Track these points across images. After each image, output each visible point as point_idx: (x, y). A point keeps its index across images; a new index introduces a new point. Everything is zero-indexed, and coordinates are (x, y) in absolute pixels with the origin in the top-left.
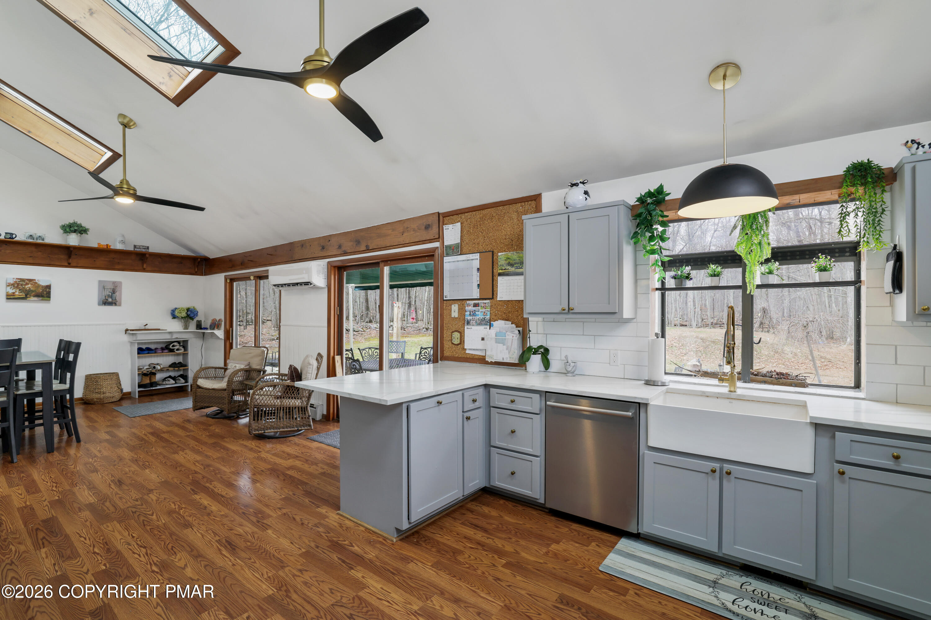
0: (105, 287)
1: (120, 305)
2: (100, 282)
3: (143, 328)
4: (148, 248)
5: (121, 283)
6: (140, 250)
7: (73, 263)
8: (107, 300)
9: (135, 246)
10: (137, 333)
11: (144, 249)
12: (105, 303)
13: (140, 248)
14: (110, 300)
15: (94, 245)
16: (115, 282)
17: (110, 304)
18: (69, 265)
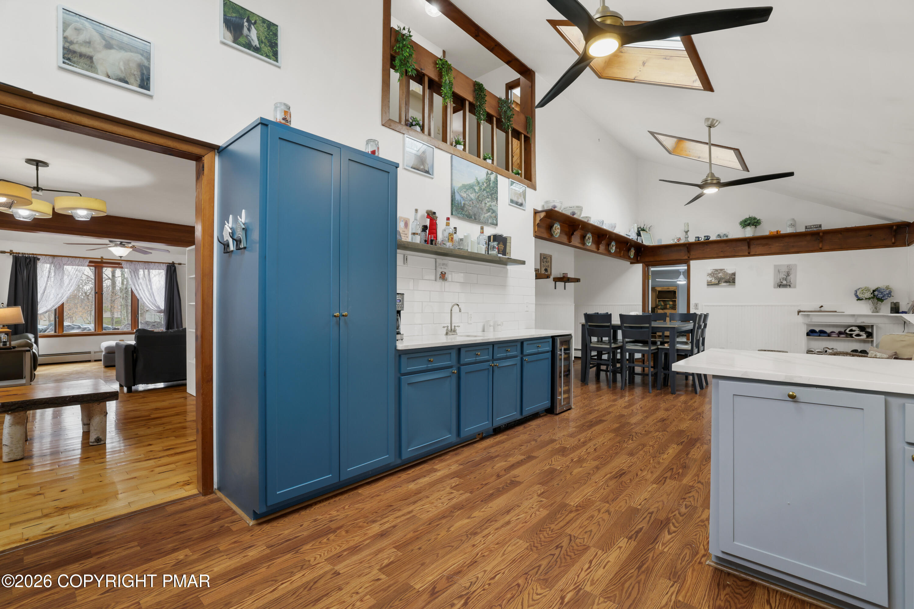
0: (780, 271)
1: (795, 287)
2: (775, 266)
3: (819, 309)
4: (820, 226)
5: (796, 265)
6: (811, 230)
7: (753, 252)
8: (782, 282)
9: (806, 227)
10: (809, 315)
11: (816, 228)
12: (780, 285)
13: (811, 228)
14: (785, 282)
15: (767, 233)
16: (790, 265)
17: (785, 286)
18: (749, 255)
